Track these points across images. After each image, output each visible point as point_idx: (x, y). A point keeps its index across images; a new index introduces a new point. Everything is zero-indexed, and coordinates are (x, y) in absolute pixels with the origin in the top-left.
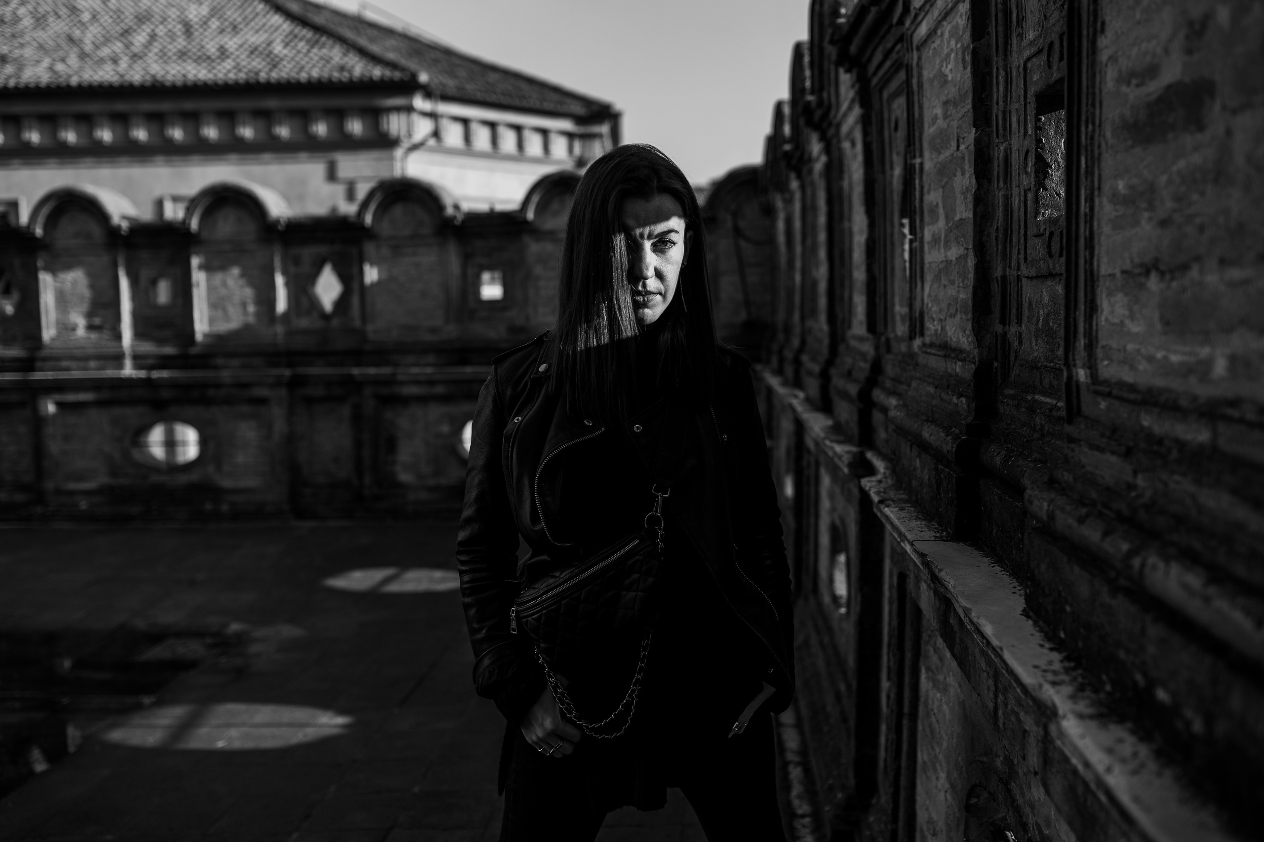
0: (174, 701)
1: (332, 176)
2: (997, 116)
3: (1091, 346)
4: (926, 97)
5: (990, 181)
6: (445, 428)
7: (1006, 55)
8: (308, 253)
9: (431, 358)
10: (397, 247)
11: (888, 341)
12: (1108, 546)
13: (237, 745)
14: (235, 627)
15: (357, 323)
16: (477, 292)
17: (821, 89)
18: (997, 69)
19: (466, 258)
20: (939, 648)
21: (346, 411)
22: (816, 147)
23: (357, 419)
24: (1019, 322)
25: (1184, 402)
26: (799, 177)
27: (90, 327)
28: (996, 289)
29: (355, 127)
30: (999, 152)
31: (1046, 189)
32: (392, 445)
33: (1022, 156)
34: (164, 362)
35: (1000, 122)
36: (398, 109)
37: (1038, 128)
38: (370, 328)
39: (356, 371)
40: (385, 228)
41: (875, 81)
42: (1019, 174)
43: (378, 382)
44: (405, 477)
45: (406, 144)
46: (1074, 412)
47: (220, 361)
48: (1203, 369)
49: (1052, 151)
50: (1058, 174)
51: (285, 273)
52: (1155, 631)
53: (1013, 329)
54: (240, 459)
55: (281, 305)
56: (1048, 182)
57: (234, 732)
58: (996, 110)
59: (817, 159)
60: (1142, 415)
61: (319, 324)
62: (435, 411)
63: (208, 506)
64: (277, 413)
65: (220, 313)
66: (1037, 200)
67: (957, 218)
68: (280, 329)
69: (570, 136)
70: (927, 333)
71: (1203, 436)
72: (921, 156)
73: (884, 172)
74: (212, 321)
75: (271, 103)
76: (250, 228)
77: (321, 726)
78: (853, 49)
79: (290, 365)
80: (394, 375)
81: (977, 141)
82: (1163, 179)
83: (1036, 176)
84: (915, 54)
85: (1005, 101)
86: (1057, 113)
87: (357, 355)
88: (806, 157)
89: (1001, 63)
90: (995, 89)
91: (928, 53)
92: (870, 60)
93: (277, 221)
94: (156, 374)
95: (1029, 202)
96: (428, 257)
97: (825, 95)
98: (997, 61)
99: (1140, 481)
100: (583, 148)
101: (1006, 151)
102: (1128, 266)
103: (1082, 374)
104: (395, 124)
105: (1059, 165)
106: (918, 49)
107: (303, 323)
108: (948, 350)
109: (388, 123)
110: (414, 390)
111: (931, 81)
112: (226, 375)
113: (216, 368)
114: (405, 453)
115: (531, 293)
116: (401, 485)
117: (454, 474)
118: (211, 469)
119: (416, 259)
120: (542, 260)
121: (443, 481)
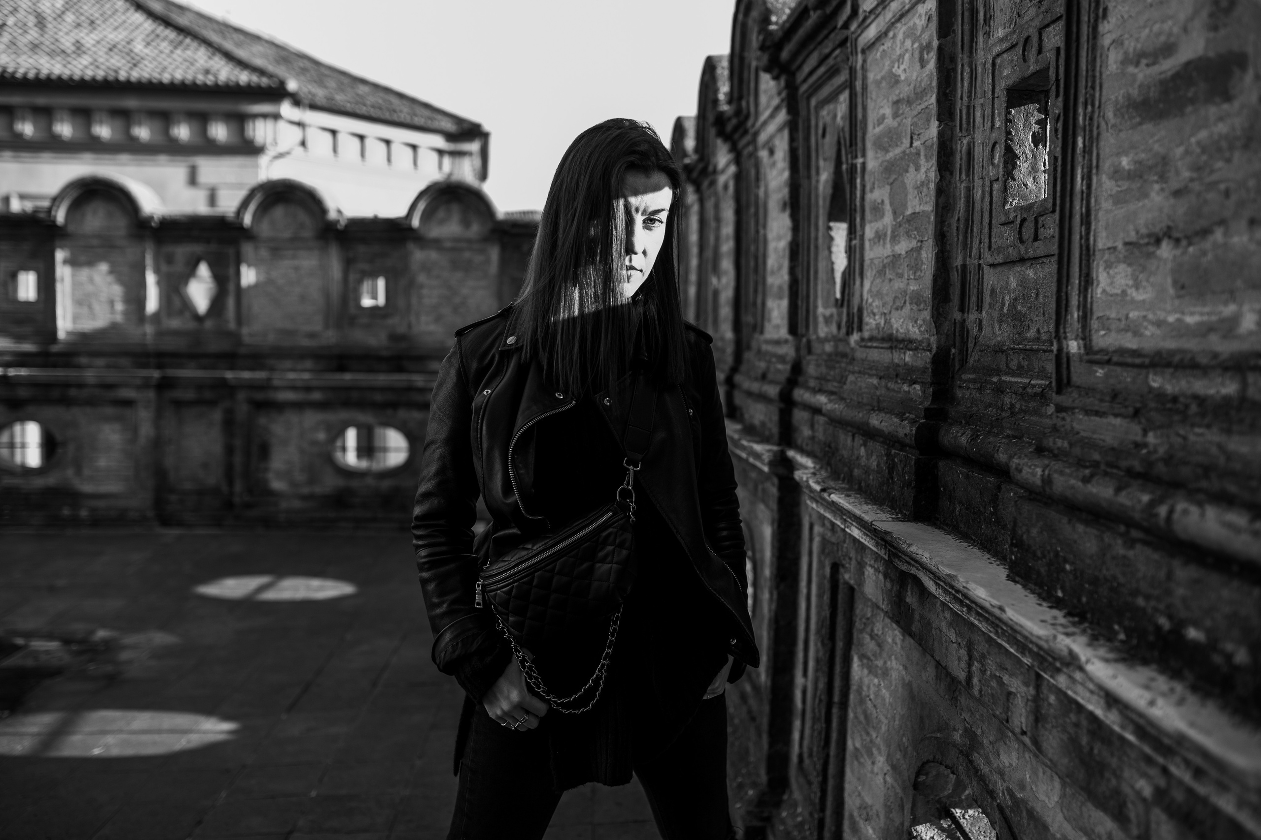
0: (41, 709)
1: (193, 180)
2: (961, 111)
3: (1085, 319)
4: (871, 98)
5: (952, 173)
6: (321, 436)
7: (971, 52)
8: (182, 251)
9: (309, 364)
10: (277, 249)
11: (809, 342)
12: (1123, 499)
13: (115, 752)
14: (102, 634)
15: (232, 325)
16: (358, 299)
17: (740, 98)
18: (963, 65)
19: (348, 263)
20: (877, 635)
21: (217, 415)
22: (723, 158)
23: (229, 424)
24: (980, 308)
25: (1203, 360)
26: (698, 190)
28: (955, 278)
29: (219, 132)
30: (961, 146)
31: (1014, 179)
32: (264, 451)
33: (989, 148)
34: (22, 359)
35: (964, 117)
36: (265, 116)
37: (1008, 121)
38: (245, 331)
39: (229, 375)
40: (265, 230)
41: (804, 88)
42: (983, 166)
43: (252, 386)
44: (277, 485)
45: (271, 152)
46: (1063, 383)
47: (84, 360)
48: (1229, 326)
49: (1021, 144)
50: (1026, 165)
51: (157, 271)
52: (1184, 573)
53: (972, 317)
54: (102, 462)
55: (152, 304)
56: (1016, 173)
57: (110, 739)
58: (960, 105)
59: (723, 171)
60: (1151, 376)
61: (191, 325)
62: (311, 418)
63: (66, 512)
64: (144, 417)
65: (85, 310)
66: (1005, 189)
67: (909, 212)
68: (149, 329)
69: (441, 152)
70: (866, 328)
71: (1229, 388)
72: (864, 155)
73: (809, 177)
74: (76, 318)
75: (131, 103)
76: (121, 224)
77: (205, 732)
78: (785, 55)
79: (159, 367)
80: (269, 379)
81: (941, 134)
82: (1180, 151)
83: (1005, 167)
84: (860, 57)
85: (969, 97)
86: (1026, 107)
87: (231, 359)
88: (711, 168)
89: (966, 60)
90: (959, 85)
91: (876, 55)
92: (800, 67)
93: (151, 218)
94: (12, 372)
95: (994, 193)
96: (308, 261)
97: (744, 104)
98: (962, 58)
99: (1151, 438)
100: (453, 164)
101: (969, 144)
102: (1132, 237)
103: (1073, 346)
104: (260, 131)
105: (1027, 157)
106: (863, 51)
107: (175, 323)
108: (893, 342)
109: (254, 130)
110: (291, 396)
111: (878, 83)
112: (90, 375)
113: (79, 367)
114: (279, 461)
115: (414, 300)
116: (271, 493)
117: (330, 483)
118: (70, 472)
119: (296, 262)
120: (426, 268)
121: (318, 490)
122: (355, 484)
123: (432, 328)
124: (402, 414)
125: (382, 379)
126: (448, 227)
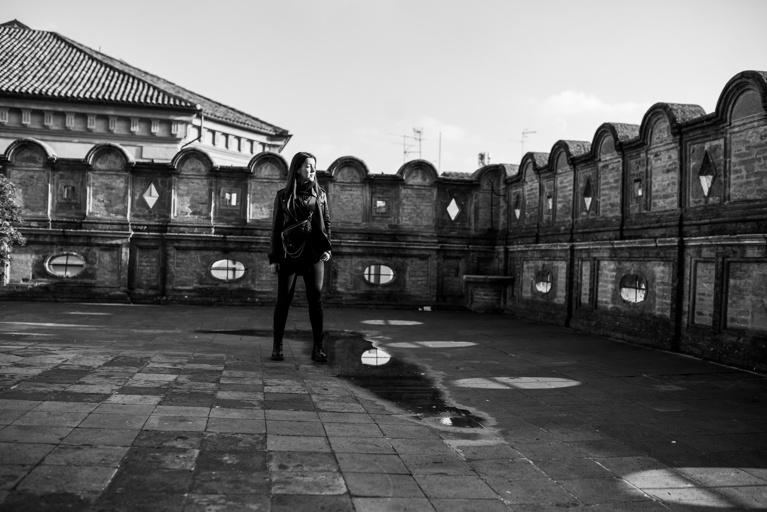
1: (141, 154)
6: (360, 268)
10: (343, 186)
19: (373, 194)
27: (194, 213)
29: (157, 130)
34: (230, 231)
36: (182, 122)
40: (339, 178)
44: (340, 289)
54: (264, 278)
62: (355, 260)
63: (249, 299)
69: (265, 144)
74: (255, 214)
80: (340, 242)
91: (738, 135)
96: (357, 192)
106: (731, 133)
109: (176, 130)
110: (348, 250)
114: (340, 279)
115: (401, 211)
116: (339, 293)
117: (363, 289)
118: (250, 282)
119: (352, 192)
120: (406, 197)
121: (358, 292)
122: (373, 289)
123: (408, 222)
124: (394, 259)
125: (388, 244)
126: (416, 180)
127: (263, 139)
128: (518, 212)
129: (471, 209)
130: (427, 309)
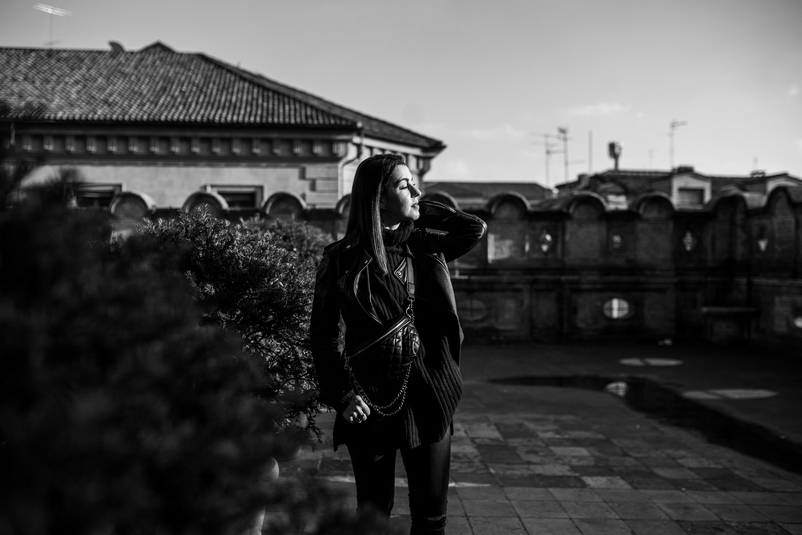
1: (303, 176)
6: (599, 303)
8: (539, 225)
9: (596, 273)
10: (580, 224)
15: (560, 257)
19: (609, 229)
21: (554, 295)
23: (559, 299)
29: (318, 150)
32: (575, 310)
34: (474, 272)
36: (342, 141)
38: (566, 259)
39: (562, 278)
40: (576, 215)
43: (572, 282)
44: (581, 325)
45: (344, 161)
47: (501, 272)
54: (507, 316)
61: (541, 257)
62: (595, 296)
63: (494, 338)
64: (526, 296)
65: (499, 251)
68: (526, 258)
74: (495, 254)
79: (532, 274)
80: (579, 279)
87: (562, 271)
93: (529, 210)
94: (472, 278)
96: (593, 229)
104: (340, 149)
107: (535, 256)
109: (337, 149)
110: (587, 286)
112: (505, 279)
113: (499, 275)
114: (581, 314)
115: (637, 245)
116: (579, 329)
117: (602, 325)
119: (588, 229)
120: (643, 231)
121: (598, 327)
123: (645, 256)
125: (627, 279)
126: (653, 214)
127: (417, 152)
128: (763, 245)
129: (708, 240)
130: (668, 342)
